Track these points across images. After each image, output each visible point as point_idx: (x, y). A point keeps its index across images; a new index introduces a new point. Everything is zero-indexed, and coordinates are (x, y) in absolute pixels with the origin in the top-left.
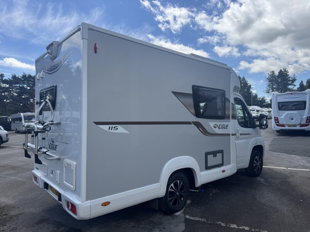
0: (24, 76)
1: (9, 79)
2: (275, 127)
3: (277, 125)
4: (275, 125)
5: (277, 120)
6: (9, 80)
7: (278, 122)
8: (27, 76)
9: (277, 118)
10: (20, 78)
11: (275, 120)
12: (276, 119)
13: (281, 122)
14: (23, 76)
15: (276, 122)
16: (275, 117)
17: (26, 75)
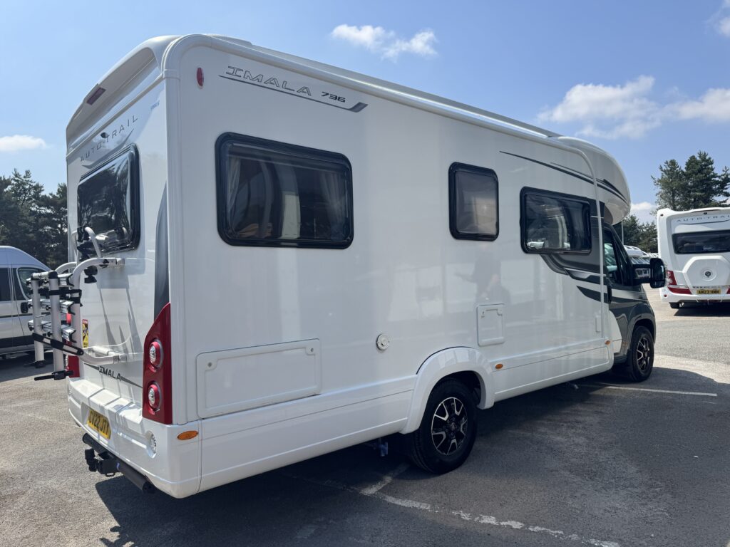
2: (665, 296)
3: (672, 290)
4: (668, 290)
5: (670, 277)
7: (674, 283)
9: (672, 273)
12: (669, 274)
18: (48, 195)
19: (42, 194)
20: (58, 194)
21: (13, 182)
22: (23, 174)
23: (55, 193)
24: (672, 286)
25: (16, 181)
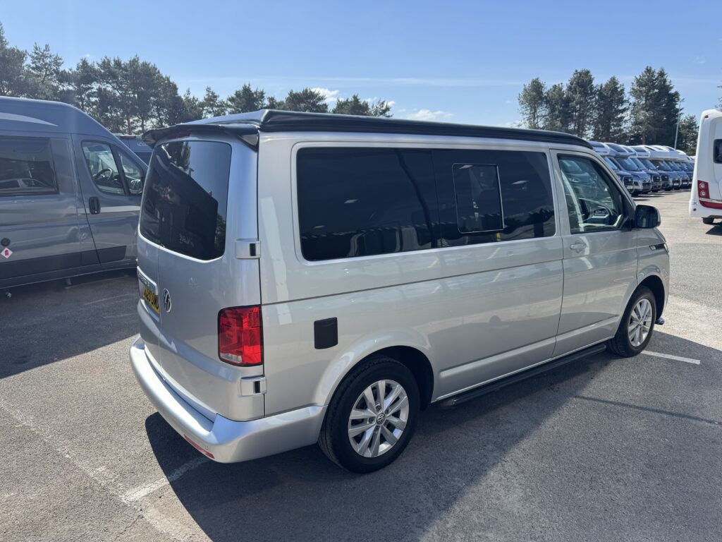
0: (105, 64)
1: (70, 70)
2: (695, 210)
3: (703, 204)
4: (698, 203)
5: (704, 189)
6: (70, 72)
7: (707, 196)
8: (112, 63)
9: (706, 184)
10: (96, 67)
11: (700, 190)
12: (703, 186)
13: (714, 196)
14: (104, 62)
15: (700, 196)
16: (699, 182)
17: (109, 61)
18: (67, 70)
19: (61, 69)
20: (77, 70)
21: (33, 54)
22: (43, 48)
23: (74, 69)
24: (703, 200)
25: (36, 53)
